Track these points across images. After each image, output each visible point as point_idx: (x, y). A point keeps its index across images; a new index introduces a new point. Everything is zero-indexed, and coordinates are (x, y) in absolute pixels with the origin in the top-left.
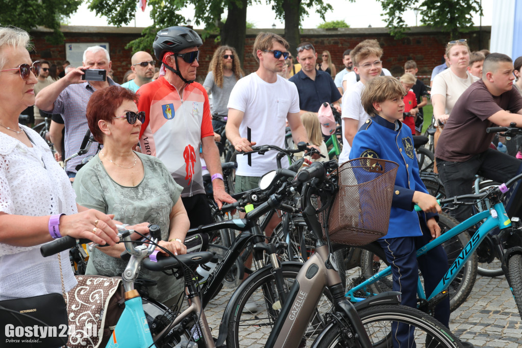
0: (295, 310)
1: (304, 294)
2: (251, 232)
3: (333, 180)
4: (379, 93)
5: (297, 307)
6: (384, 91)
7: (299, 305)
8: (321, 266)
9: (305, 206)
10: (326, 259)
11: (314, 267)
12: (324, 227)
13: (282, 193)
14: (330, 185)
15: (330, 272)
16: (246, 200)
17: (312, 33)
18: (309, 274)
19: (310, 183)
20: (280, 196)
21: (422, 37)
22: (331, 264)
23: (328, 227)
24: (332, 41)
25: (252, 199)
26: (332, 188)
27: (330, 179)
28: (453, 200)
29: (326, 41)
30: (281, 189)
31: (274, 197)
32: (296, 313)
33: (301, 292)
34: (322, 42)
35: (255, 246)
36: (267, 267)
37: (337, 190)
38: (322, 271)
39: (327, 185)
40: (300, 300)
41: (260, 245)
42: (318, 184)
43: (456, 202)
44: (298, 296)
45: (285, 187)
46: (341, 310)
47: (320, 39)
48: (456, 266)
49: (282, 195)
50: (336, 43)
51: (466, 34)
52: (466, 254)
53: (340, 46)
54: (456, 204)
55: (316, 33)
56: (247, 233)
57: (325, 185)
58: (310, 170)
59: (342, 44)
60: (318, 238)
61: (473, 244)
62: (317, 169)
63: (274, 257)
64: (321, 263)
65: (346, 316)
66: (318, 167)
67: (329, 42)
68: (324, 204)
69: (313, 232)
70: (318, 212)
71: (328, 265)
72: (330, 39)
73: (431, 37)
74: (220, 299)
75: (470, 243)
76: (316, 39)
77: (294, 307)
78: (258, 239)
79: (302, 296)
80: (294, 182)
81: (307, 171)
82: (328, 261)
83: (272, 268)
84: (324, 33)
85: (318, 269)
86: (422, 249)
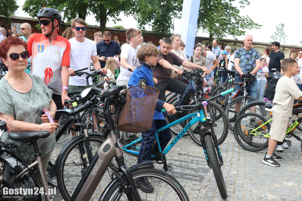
0: (95, 169)
1: (101, 161)
2: (75, 117)
3: (123, 96)
4: (149, 52)
5: (96, 168)
6: (152, 52)
7: (97, 167)
8: (112, 146)
9: (106, 110)
10: (115, 142)
11: (108, 146)
12: (116, 123)
13: (93, 101)
14: (121, 99)
15: (117, 149)
16: (73, 100)
17: (110, 29)
18: (105, 149)
19: (109, 97)
20: (92, 102)
21: (151, 35)
22: (118, 145)
23: (118, 122)
24: (118, 33)
25: (76, 100)
26: (122, 101)
27: (121, 95)
28: (180, 108)
29: (115, 33)
30: (92, 98)
31: (88, 103)
32: (96, 171)
33: (99, 160)
34: (114, 33)
35: (76, 124)
36: (82, 135)
37: (125, 102)
38: (113, 148)
39: (119, 99)
40: (99, 164)
41: (79, 124)
42: (114, 98)
43: (182, 109)
44: (98, 162)
45: (95, 98)
46: (122, 171)
47: (113, 32)
48: (178, 138)
49: (93, 102)
50: (119, 34)
51: (168, 36)
52: (184, 132)
53: (121, 35)
54: (182, 110)
55: (112, 29)
56: (72, 117)
57: (118, 98)
58: (111, 90)
59: (121, 34)
60: (112, 129)
61: (187, 128)
62: (115, 90)
63: (85, 131)
64: (112, 144)
65: (124, 175)
66: (115, 89)
67: (117, 33)
68: (116, 110)
69: (109, 125)
70: (112, 114)
71: (116, 145)
72: (117, 32)
73: (155, 35)
74: (61, 140)
75: (186, 127)
76: (112, 32)
77: (95, 167)
78: (78, 121)
79: (100, 162)
80: (100, 96)
81: (109, 91)
82: (117, 143)
83: (84, 136)
84: (115, 29)
85: (110, 147)
86: (162, 128)
